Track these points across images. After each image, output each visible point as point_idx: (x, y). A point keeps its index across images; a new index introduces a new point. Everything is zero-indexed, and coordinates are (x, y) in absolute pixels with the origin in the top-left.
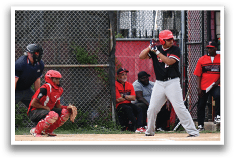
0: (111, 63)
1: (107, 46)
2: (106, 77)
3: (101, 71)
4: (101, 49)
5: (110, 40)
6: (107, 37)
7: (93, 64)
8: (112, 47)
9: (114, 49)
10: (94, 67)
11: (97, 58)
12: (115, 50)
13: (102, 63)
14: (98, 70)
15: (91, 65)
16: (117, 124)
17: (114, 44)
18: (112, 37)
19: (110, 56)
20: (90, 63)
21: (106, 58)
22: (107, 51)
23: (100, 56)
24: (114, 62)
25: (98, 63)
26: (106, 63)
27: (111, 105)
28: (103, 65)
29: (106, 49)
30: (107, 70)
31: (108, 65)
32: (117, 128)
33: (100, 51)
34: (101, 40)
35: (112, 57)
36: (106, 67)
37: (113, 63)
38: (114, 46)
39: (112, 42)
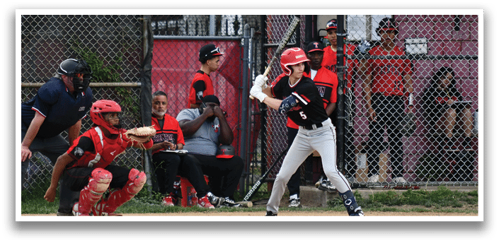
0: (145, 81)
1: (138, 50)
2: (135, 104)
3: (126, 93)
4: (127, 55)
5: (143, 39)
6: (138, 33)
7: (112, 81)
8: (146, 51)
9: (150, 56)
10: (113, 88)
11: (120, 71)
12: (152, 56)
13: (127, 80)
14: (122, 92)
15: (109, 84)
16: (153, 190)
17: (150, 45)
18: (146, 33)
19: (142, 67)
20: (107, 80)
21: (134, 71)
22: (137, 59)
23: (124, 67)
24: (150, 78)
25: (121, 81)
26: (135, 80)
27: (144, 156)
28: (129, 84)
29: (135, 55)
30: (138, 92)
31: (140, 84)
32: (154, 198)
33: (124, 59)
34: (127, 38)
35: (146, 68)
36: (135, 88)
37: (148, 80)
38: (149, 49)
39: (146, 41)
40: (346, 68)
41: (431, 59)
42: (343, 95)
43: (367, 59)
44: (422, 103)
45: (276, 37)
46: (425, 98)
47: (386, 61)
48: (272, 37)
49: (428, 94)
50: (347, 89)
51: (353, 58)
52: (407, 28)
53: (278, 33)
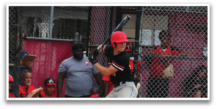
0: (16, 63)
5: (16, 37)
8: (18, 45)
9: (20, 48)
17: (21, 41)
18: (18, 34)
19: (15, 55)
30: (12, 70)
31: (13, 65)
35: (17, 56)
37: (18, 63)
38: (20, 44)
39: (18, 39)
40: (140, 62)
41: (192, 59)
42: (137, 78)
43: (153, 57)
44: (185, 86)
45: (96, 41)
46: (187, 83)
47: (164, 59)
48: (94, 41)
49: (189, 81)
50: (139, 75)
51: (144, 56)
52: (178, 39)
53: (97, 38)
